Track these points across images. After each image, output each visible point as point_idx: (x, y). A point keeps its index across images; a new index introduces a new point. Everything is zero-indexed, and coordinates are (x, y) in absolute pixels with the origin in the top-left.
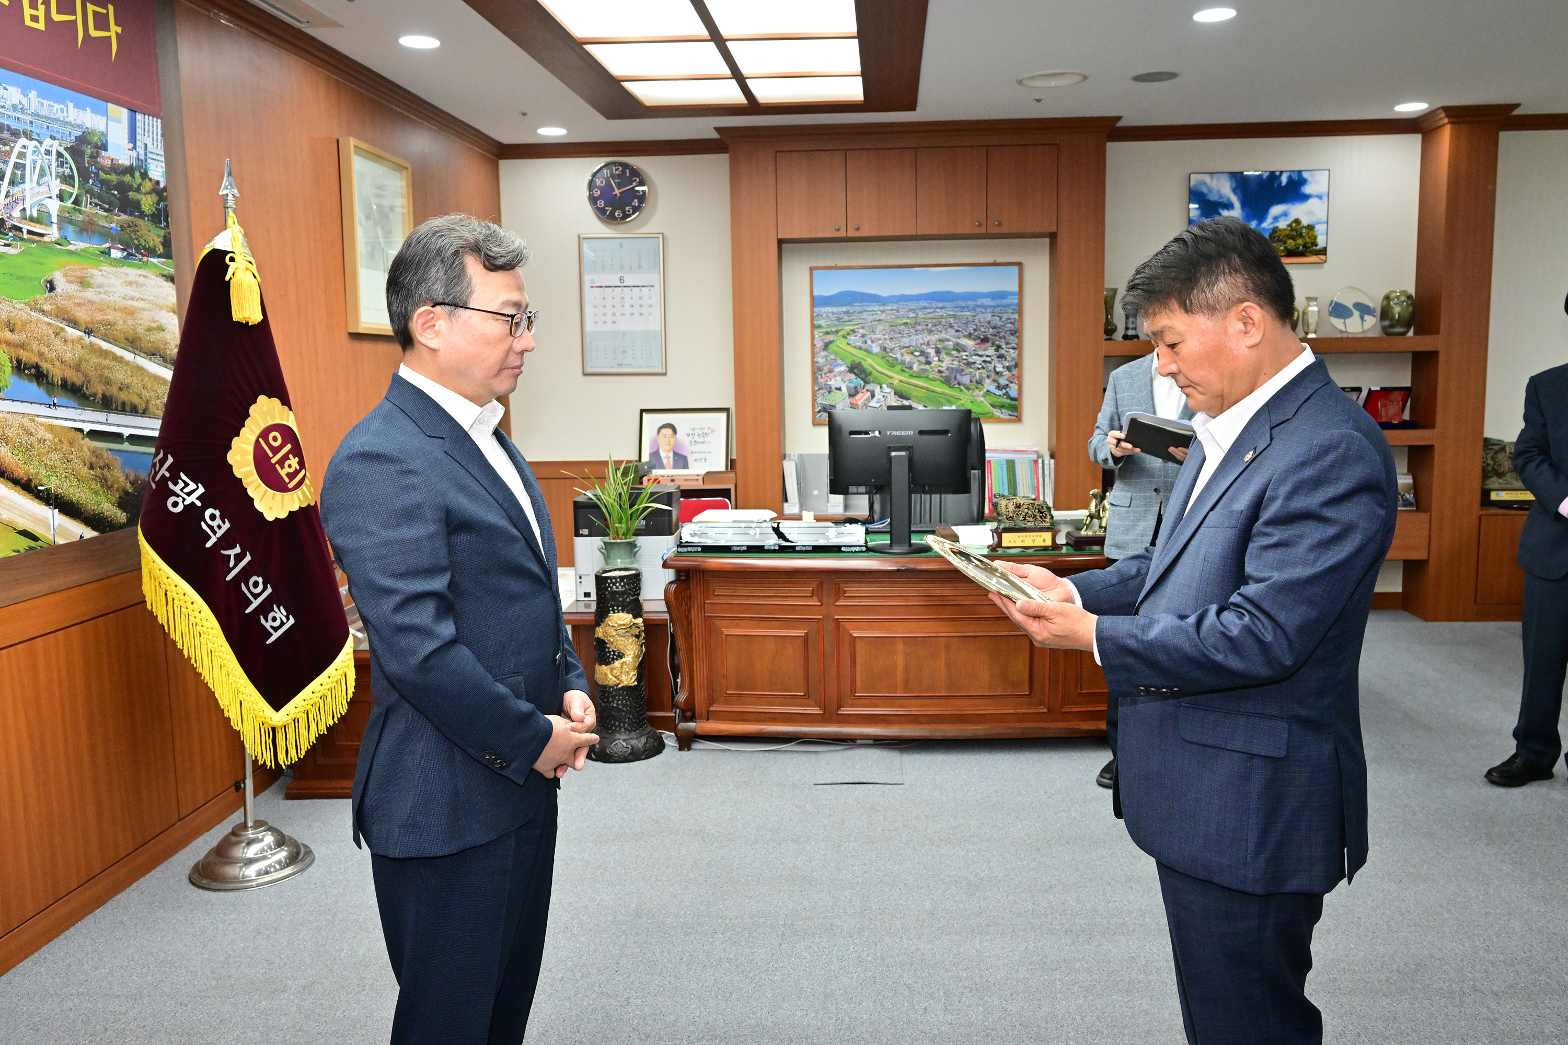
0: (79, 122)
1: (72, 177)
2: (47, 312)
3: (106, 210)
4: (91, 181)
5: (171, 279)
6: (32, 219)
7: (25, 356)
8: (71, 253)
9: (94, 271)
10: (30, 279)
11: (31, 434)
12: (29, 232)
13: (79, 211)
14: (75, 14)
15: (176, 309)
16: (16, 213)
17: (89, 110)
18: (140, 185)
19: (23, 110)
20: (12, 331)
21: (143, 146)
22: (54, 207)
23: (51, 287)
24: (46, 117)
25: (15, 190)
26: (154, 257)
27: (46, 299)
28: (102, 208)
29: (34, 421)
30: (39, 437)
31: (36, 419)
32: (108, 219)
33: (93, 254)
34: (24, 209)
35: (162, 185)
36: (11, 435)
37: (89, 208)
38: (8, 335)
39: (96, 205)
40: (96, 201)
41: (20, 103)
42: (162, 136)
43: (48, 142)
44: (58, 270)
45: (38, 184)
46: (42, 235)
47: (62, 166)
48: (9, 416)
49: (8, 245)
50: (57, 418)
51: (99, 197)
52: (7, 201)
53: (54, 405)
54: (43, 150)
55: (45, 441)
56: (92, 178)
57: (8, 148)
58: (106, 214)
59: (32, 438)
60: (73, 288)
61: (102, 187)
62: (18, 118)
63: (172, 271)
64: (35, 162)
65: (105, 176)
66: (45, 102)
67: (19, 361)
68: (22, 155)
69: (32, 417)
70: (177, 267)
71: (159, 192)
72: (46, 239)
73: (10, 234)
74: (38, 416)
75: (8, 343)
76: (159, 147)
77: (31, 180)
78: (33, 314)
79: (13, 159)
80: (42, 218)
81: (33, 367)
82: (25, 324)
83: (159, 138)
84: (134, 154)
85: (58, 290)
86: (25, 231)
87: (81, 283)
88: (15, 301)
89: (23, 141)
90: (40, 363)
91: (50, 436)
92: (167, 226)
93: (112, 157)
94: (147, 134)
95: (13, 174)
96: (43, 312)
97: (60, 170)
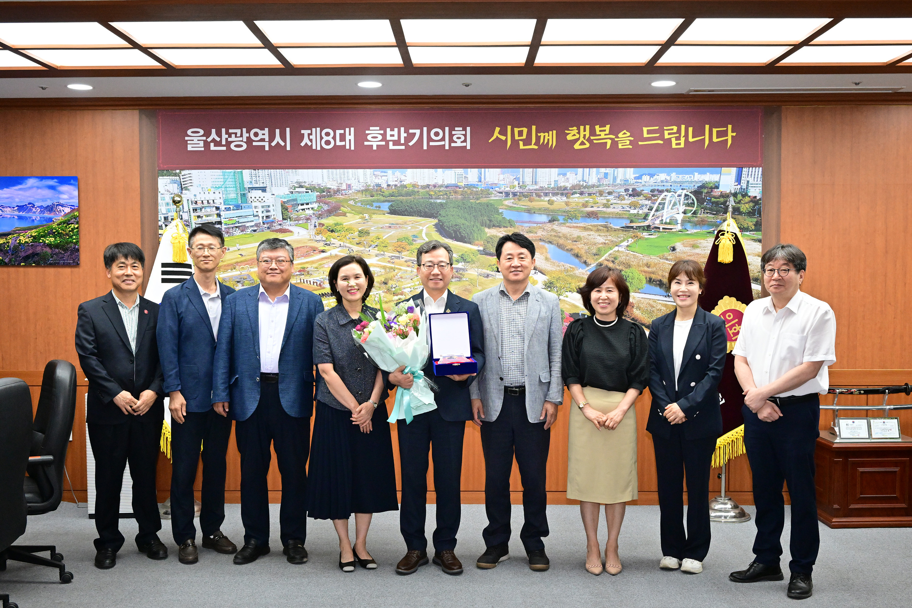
0: (700, 180)
1: (694, 204)
2: (669, 259)
3: (713, 214)
4: (705, 203)
5: (760, 241)
6: (666, 223)
7: (653, 277)
8: (688, 234)
9: (702, 241)
10: (661, 247)
11: (653, 307)
12: (663, 229)
13: (696, 217)
14: (704, 135)
15: (761, 254)
16: (657, 222)
17: (708, 174)
18: (741, 200)
19: (667, 182)
20: (648, 267)
21: (746, 182)
22: (680, 217)
23: (674, 249)
24: (680, 182)
25: (658, 213)
26: (747, 232)
27: (669, 254)
28: (711, 213)
29: (656, 302)
30: (658, 308)
31: (657, 301)
32: (714, 218)
33: (702, 234)
34: (662, 220)
35: (758, 198)
36: (642, 306)
37: (701, 215)
38: (646, 269)
39: (707, 213)
40: (708, 211)
41: (666, 179)
42: (762, 174)
43: (679, 192)
44: (679, 242)
45: (672, 209)
46: (671, 229)
47: (687, 199)
48: (643, 300)
49: (651, 235)
50: (669, 301)
51: (711, 209)
52: (653, 218)
53: (668, 296)
54: (676, 195)
55: (660, 310)
56: (706, 202)
57: (656, 198)
58: (714, 216)
59: (653, 309)
60: (687, 249)
61: (713, 205)
62: (664, 185)
63: (760, 237)
64: (671, 201)
65: (715, 200)
66: (680, 176)
67: (650, 279)
68: (664, 199)
69: (654, 301)
70: (764, 235)
71: (755, 200)
72: (673, 230)
73: (653, 230)
74: (658, 300)
75: (645, 272)
76: (759, 179)
77: (668, 208)
78: (661, 260)
79: (659, 201)
80: (673, 221)
81: (658, 281)
82: (655, 264)
83: (760, 176)
84: (739, 187)
85: (678, 250)
86: (661, 228)
87: (692, 246)
88: (651, 256)
89: (666, 193)
90: (662, 279)
91: (665, 309)
92: (760, 216)
93: (721, 191)
94: (749, 176)
95: (658, 207)
96: (667, 259)
97: (686, 202)
